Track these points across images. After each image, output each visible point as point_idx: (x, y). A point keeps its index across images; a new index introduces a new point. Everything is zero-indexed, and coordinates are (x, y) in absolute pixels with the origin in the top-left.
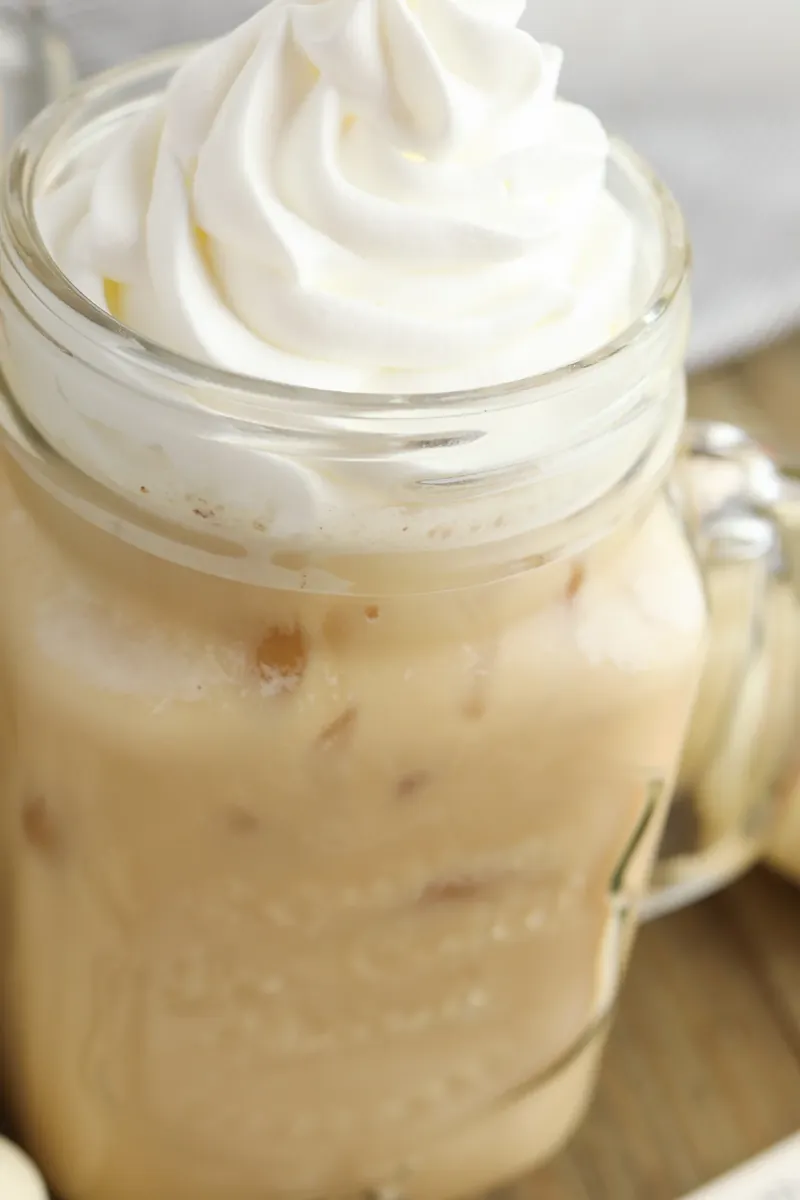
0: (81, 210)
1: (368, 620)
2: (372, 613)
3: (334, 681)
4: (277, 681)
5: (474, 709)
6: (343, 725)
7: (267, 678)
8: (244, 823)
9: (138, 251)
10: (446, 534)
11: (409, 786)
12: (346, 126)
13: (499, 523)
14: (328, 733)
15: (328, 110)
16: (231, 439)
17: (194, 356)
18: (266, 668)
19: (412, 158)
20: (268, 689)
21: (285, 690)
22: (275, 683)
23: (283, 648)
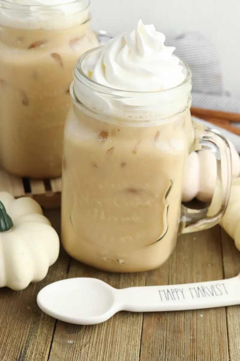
1: (118, 132)
2: (119, 130)
3: (111, 141)
5: (134, 152)
6: (112, 149)
8: (95, 165)
9: (94, 67)
10: (131, 117)
11: (123, 165)
12: (130, 52)
13: (141, 117)
15: (126, 49)
16: (96, 93)
17: (94, 80)
18: (101, 137)
19: (139, 58)
20: (100, 140)
21: (103, 141)
22: (101, 139)
23: (104, 134)
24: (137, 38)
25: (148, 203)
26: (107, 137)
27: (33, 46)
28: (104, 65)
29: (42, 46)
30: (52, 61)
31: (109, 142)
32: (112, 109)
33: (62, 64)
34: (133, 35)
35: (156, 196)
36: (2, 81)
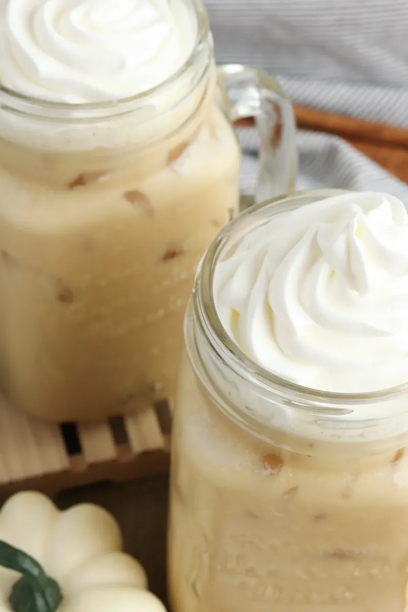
0: (231, 276)
1: (309, 458)
3: (291, 475)
4: (269, 470)
5: (346, 496)
6: (293, 490)
7: (265, 468)
8: (252, 515)
10: (339, 437)
11: (319, 518)
12: (332, 274)
13: (361, 437)
14: (285, 493)
15: (323, 270)
18: (266, 463)
19: (354, 293)
20: (266, 472)
21: (271, 474)
23: (273, 459)
24: (350, 249)
26: (281, 467)
27: (79, 182)
28: (269, 306)
29: (102, 179)
30: (127, 209)
31: (286, 477)
34: (339, 245)
36: (5, 255)
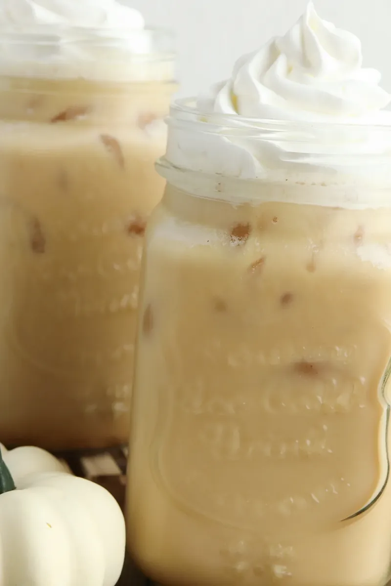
1: (274, 223)
2: (275, 220)
3: (258, 244)
5: (311, 267)
6: (260, 263)
7: (233, 240)
8: (221, 306)
9: (212, 104)
11: (286, 299)
12: (289, 71)
13: (323, 185)
14: (253, 265)
15: (281, 64)
18: (234, 236)
20: (233, 244)
21: (238, 246)
22: (236, 242)
23: (241, 231)
24: (304, 37)
25: (343, 400)
26: (248, 237)
27: (61, 117)
28: (235, 95)
29: (81, 118)
31: (254, 247)
32: (259, 170)
33: (121, 161)
35: (363, 380)
